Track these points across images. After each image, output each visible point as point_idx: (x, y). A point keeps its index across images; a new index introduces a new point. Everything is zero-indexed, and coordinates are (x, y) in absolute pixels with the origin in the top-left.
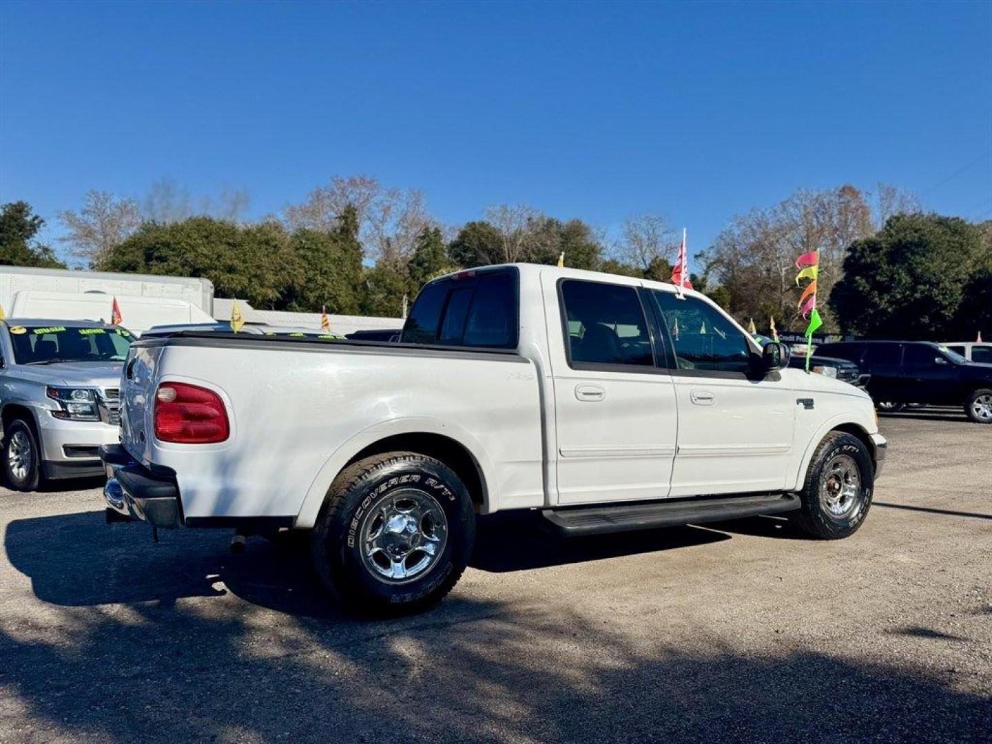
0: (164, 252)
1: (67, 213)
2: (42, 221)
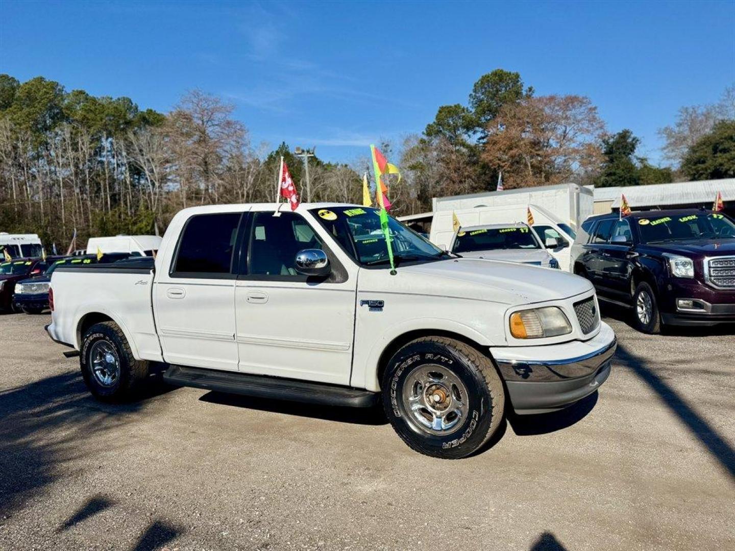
0: (727, 145)
1: (666, 129)
2: (638, 140)
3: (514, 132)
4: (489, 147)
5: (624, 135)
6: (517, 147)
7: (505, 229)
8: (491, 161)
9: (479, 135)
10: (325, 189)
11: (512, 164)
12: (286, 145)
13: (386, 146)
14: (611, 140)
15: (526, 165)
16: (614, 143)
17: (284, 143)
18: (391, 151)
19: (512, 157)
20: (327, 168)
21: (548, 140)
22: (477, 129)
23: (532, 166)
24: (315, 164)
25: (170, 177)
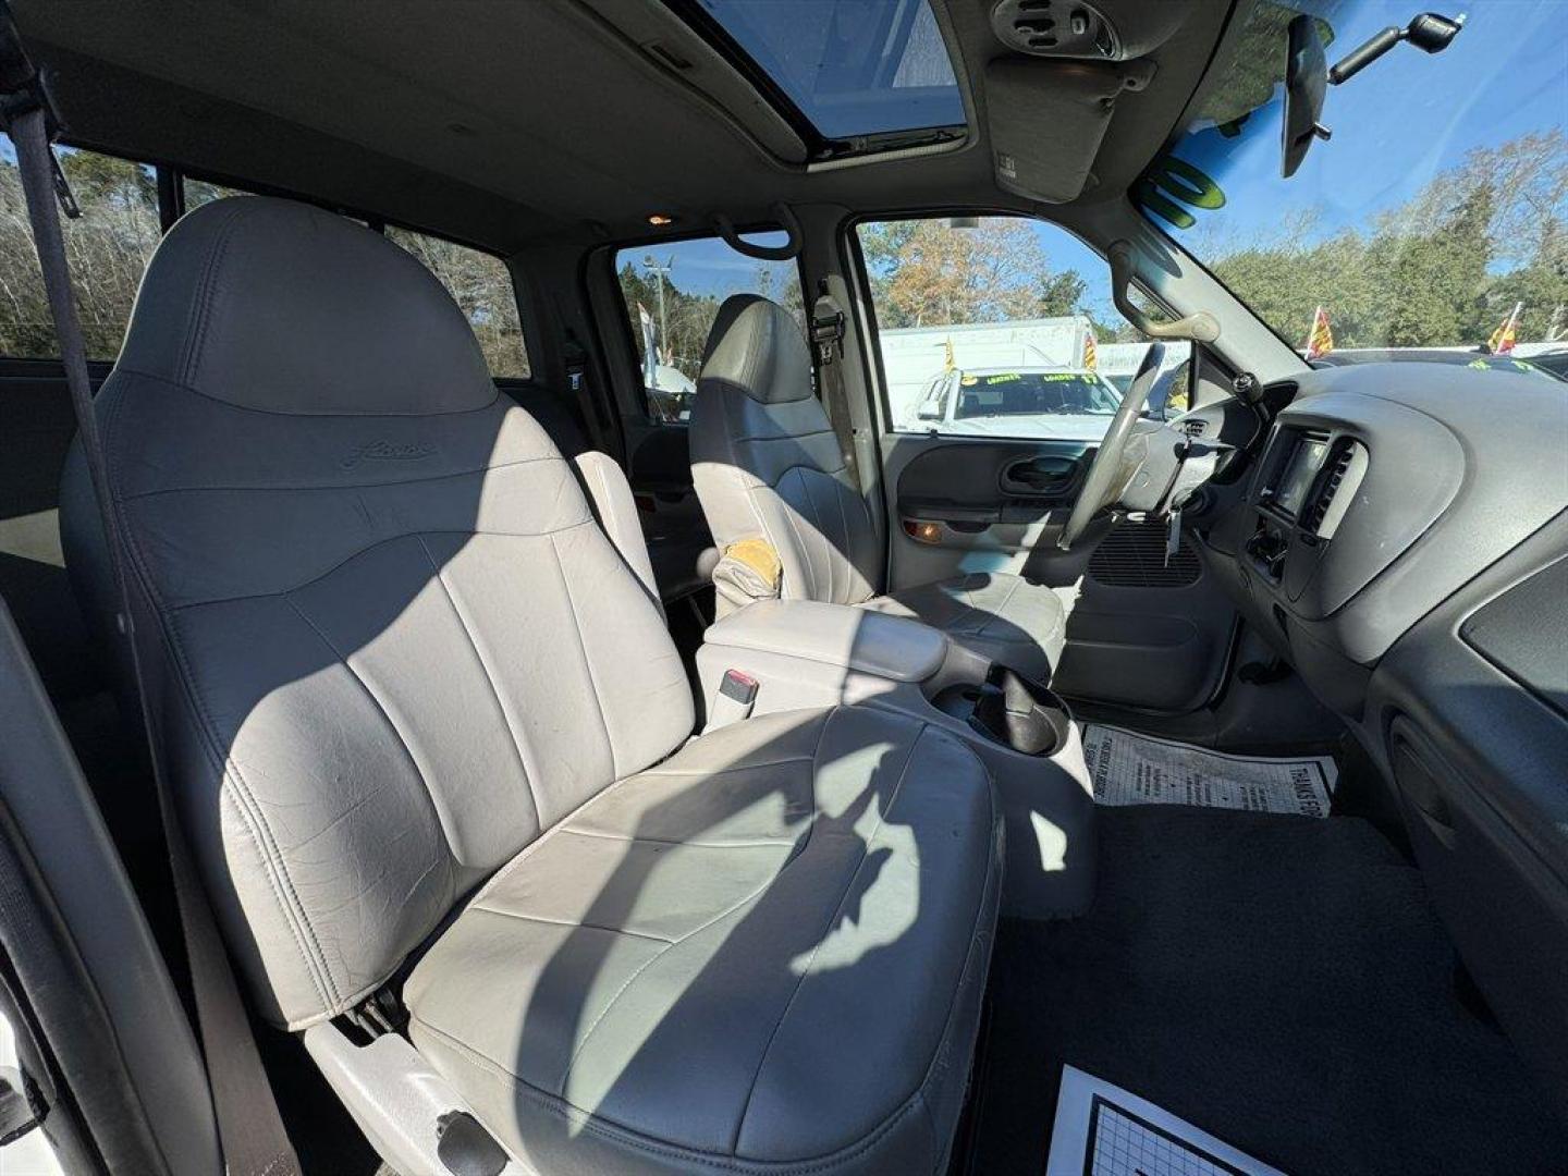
3: (932, 264)
4: (900, 281)
5: (1068, 278)
6: (936, 284)
7: (1053, 375)
8: (901, 302)
9: (887, 266)
10: (684, 329)
11: (927, 308)
12: (632, 265)
13: (765, 273)
14: (1053, 283)
15: (945, 312)
16: (1055, 286)
17: (630, 264)
18: (771, 281)
19: (928, 297)
20: (686, 300)
21: (974, 278)
22: (885, 256)
23: (952, 313)
24: (671, 293)
25: (478, 304)
